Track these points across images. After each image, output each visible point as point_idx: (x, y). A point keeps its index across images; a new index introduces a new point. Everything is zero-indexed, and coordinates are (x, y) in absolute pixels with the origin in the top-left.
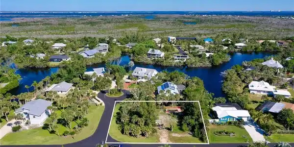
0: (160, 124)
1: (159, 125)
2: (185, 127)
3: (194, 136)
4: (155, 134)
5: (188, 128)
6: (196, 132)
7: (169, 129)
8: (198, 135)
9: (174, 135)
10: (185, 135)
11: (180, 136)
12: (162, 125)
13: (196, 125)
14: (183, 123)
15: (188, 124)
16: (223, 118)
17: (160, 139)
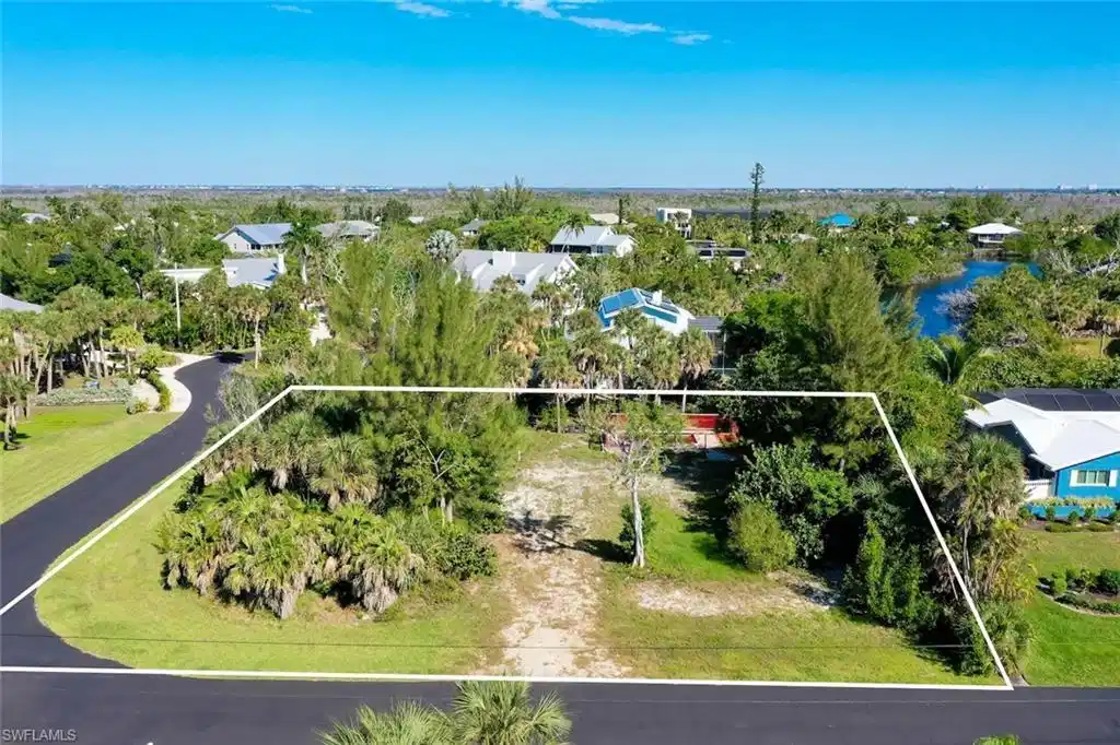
0: (542, 514)
1: (529, 524)
2: (756, 525)
3: (855, 606)
4: (474, 587)
5: (790, 543)
6: (873, 573)
7: (615, 553)
8: (901, 600)
9: (651, 599)
10: (762, 603)
11: (711, 608)
12: (556, 523)
13: (865, 503)
14: (738, 495)
15: (792, 507)
16: (1083, 468)
17: (511, 634)
